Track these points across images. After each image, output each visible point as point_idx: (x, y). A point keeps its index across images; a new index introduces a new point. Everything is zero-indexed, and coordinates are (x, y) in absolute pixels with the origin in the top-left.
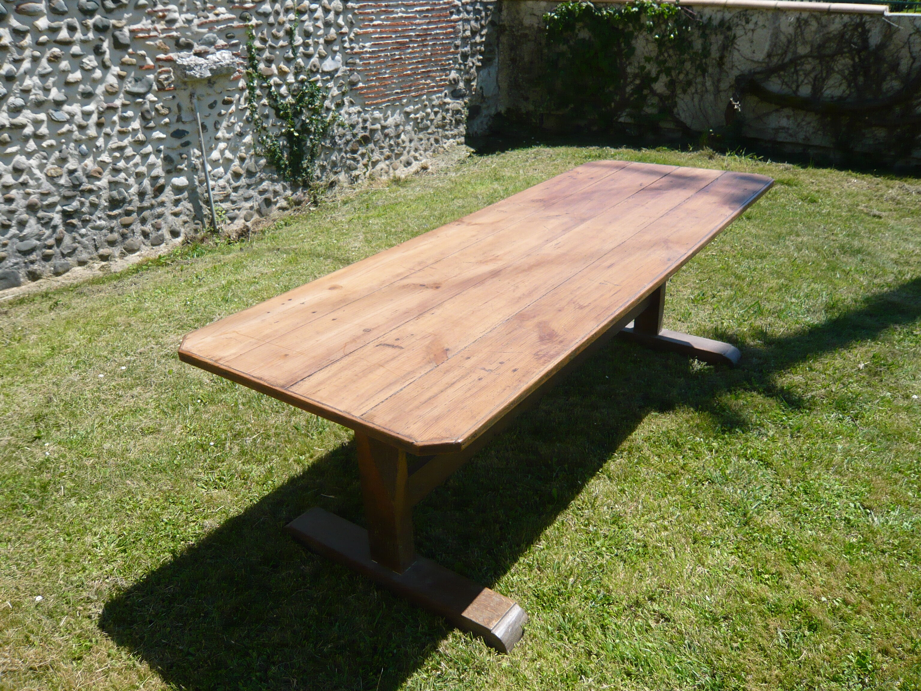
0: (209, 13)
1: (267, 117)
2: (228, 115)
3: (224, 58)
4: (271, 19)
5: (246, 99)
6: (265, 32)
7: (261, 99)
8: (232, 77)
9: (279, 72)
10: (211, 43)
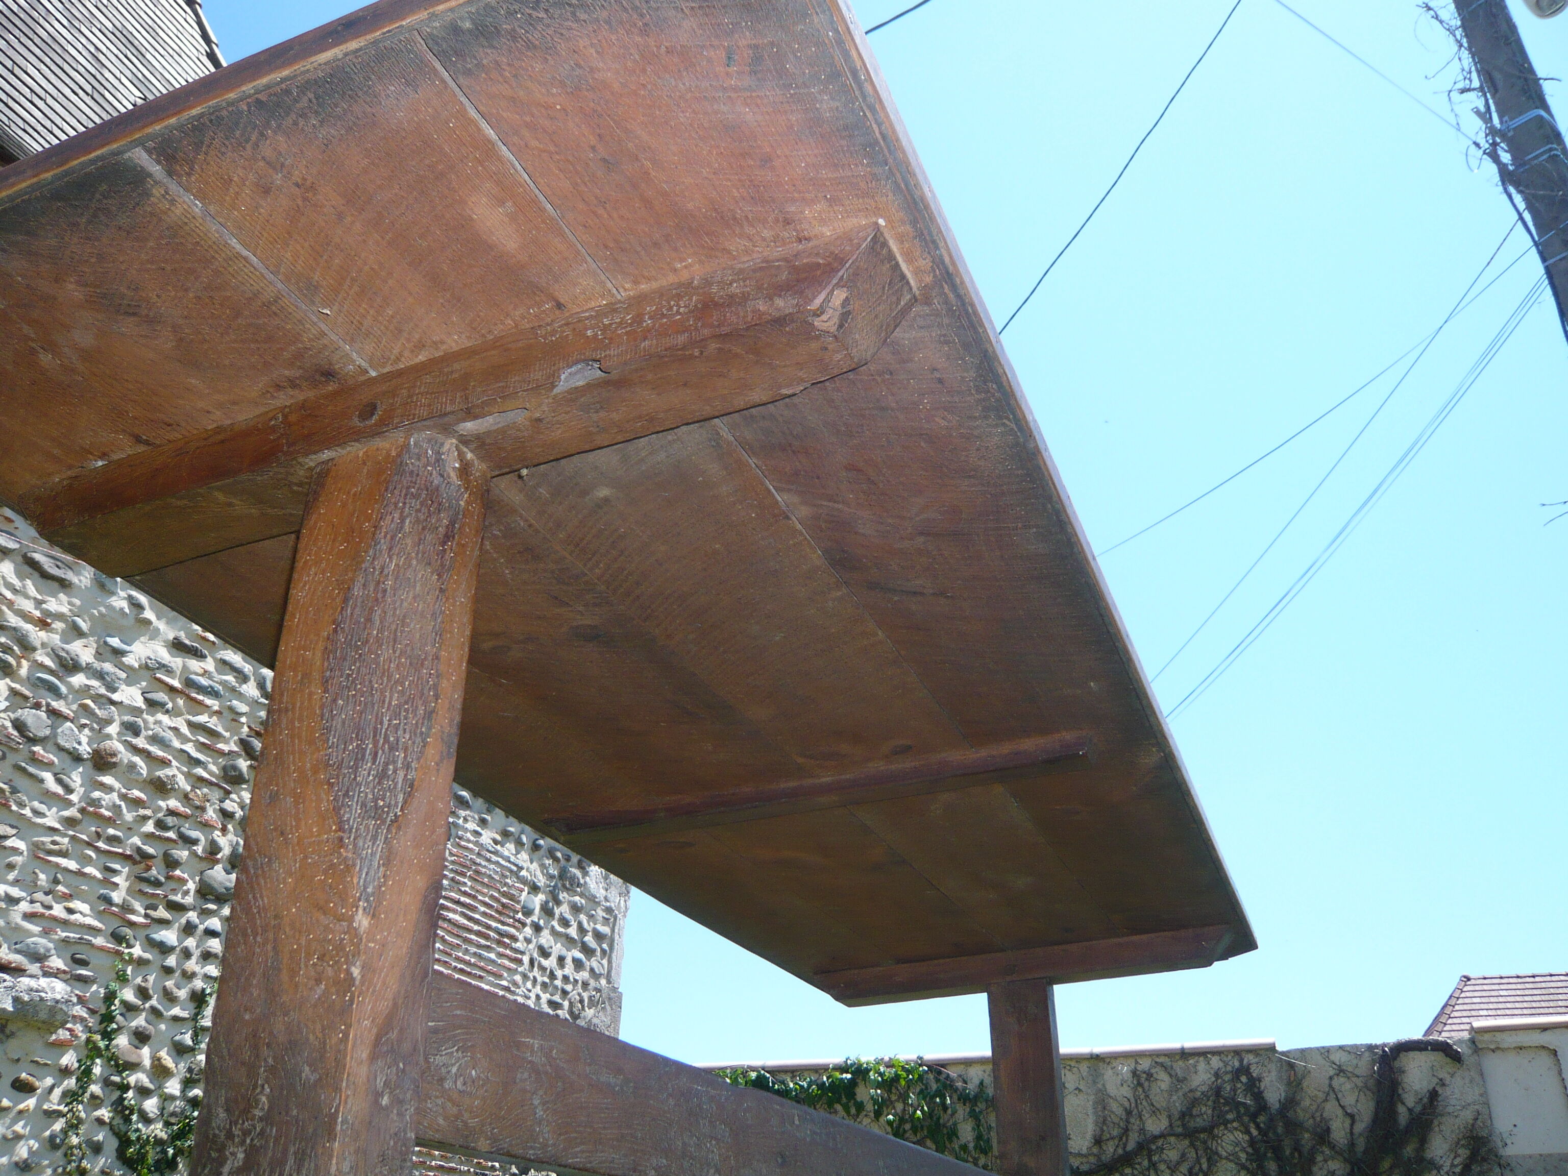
0: (57, 903)
1: (97, 1149)
2: (12, 1114)
3: (53, 989)
4: (171, 961)
5: (65, 1094)
6: (151, 978)
7: (97, 1107)
8: (54, 1037)
9: (153, 1066)
10: (38, 957)
